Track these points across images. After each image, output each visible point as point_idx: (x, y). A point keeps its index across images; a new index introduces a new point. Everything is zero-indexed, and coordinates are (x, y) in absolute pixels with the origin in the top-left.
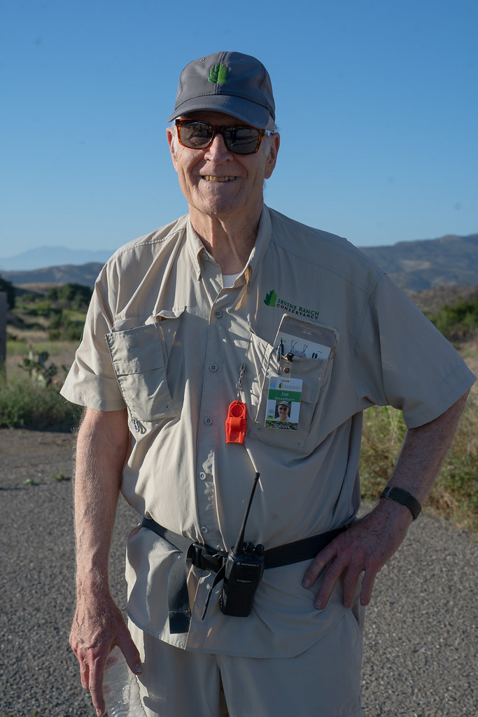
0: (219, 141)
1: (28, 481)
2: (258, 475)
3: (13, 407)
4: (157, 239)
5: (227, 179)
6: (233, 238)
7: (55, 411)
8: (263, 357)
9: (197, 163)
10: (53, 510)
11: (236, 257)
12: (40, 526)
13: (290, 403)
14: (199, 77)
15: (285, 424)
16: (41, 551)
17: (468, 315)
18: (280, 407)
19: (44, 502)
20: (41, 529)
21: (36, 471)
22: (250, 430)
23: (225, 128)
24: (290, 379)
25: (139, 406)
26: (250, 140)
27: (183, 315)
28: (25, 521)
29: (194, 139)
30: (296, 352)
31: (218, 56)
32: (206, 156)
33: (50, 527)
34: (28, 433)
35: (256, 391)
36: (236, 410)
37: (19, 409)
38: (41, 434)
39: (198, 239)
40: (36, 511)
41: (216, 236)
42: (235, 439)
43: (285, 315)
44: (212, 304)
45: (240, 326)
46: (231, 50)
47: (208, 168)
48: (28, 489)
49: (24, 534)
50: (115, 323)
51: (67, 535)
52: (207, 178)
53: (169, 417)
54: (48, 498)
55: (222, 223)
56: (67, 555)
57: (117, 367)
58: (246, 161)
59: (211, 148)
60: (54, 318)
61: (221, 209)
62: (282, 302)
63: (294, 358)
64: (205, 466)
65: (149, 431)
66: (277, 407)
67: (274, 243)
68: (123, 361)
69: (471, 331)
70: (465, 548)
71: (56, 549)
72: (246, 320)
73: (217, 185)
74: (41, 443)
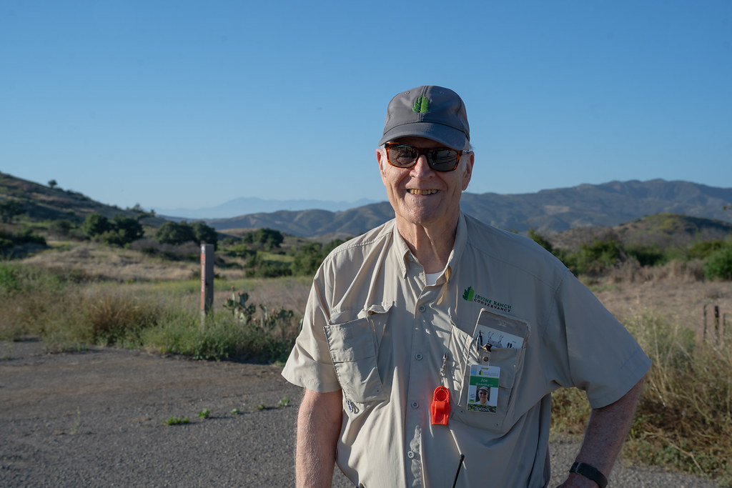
0: (423, 161)
1: (235, 410)
2: (463, 457)
3: (219, 342)
4: (367, 241)
5: (429, 193)
6: (434, 241)
7: (254, 345)
8: (464, 347)
9: (403, 179)
10: (257, 438)
11: (438, 258)
12: (246, 452)
13: (489, 388)
14: (405, 108)
15: (485, 407)
16: (248, 475)
17: (604, 253)
18: (480, 391)
19: (249, 430)
20: (247, 455)
21: (241, 401)
22: (453, 413)
23: (428, 149)
24: (488, 367)
25: (353, 390)
26: (450, 160)
27: (392, 309)
28: (233, 448)
29: (400, 159)
30: (493, 342)
31: (421, 90)
32: (411, 173)
33: (255, 453)
34: (232, 365)
35: (458, 377)
36: (441, 394)
37: (224, 345)
38: (243, 366)
39: (404, 243)
40: (242, 438)
41: (420, 241)
42: (440, 421)
43: (482, 309)
44: (416, 300)
45: (442, 320)
46: (432, 84)
47: (413, 183)
48: (235, 418)
49: (233, 460)
50: (332, 315)
51: (270, 461)
52: (412, 192)
53: (380, 399)
54: (253, 426)
55: (425, 229)
56: (271, 480)
57: (334, 355)
58: (446, 176)
59: (416, 167)
60: (249, 258)
61: (425, 217)
62: (479, 297)
63: (492, 348)
64: (412, 445)
65: (361, 411)
66: (477, 392)
67: (470, 244)
68: (339, 351)
69: (607, 267)
70: (618, 474)
71: (261, 474)
72: (447, 313)
73: (421, 198)
74: (244, 375)
